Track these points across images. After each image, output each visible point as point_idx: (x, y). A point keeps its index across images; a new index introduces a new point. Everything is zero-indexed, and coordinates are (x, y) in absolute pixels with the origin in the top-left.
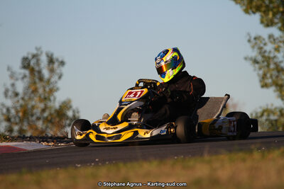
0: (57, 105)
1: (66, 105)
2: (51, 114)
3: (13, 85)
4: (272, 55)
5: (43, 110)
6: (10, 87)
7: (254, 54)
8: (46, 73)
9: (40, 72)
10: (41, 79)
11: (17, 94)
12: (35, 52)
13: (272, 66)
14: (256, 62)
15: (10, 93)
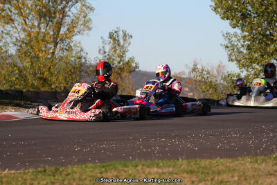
0: (127, 60)
1: (132, 60)
2: (123, 64)
3: (103, 47)
4: (236, 44)
5: (119, 62)
6: (102, 48)
7: (226, 42)
8: (122, 42)
9: (118, 41)
10: (119, 45)
11: (105, 52)
12: (116, 30)
13: (235, 50)
14: (227, 47)
15: (102, 52)
